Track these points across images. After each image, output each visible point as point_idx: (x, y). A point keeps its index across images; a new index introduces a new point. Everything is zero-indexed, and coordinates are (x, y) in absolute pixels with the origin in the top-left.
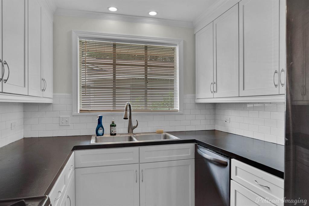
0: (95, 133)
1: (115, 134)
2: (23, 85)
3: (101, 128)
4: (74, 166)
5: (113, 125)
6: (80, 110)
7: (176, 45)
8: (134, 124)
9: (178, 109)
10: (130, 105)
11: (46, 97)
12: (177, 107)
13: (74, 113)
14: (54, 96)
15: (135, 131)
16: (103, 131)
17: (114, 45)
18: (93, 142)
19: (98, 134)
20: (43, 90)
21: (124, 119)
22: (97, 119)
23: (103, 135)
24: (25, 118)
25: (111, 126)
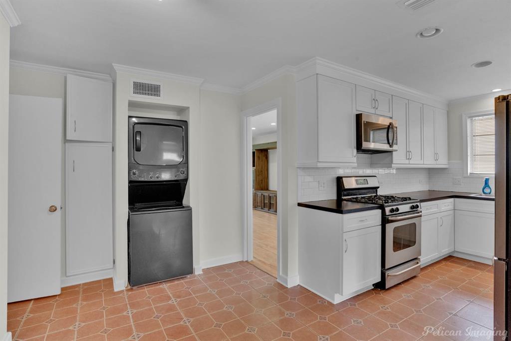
0: (482, 192)
3: (487, 188)
4: (451, 207)
11: (441, 164)
13: (465, 175)
16: (491, 191)
19: (484, 193)
20: (436, 160)
22: (484, 180)
23: (489, 194)
24: (430, 178)
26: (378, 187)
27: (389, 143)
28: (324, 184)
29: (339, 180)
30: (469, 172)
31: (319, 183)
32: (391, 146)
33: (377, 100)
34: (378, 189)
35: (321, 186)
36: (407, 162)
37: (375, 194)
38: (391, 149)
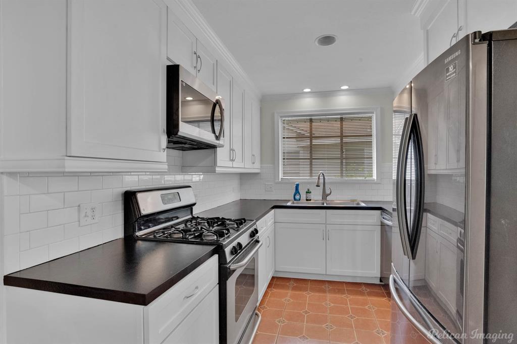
0: (293, 199)
1: (310, 200)
2: (241, 161)
3: (298, 194)
4: (273, 220)
5: (308, 192)
6: (282, 179)
7: (373, 113)
8: (328, 192)
9: (375, 178)
10: (323, 174)
11: (255, 168)
12: (375, 177)
13: (277, 181)
14: (261, 167)
15: (328, 198)
16: (300, 197)
17: (311, 120)
18: (289, 204)
19: (295, 199)
20: (254, 163)
21: (317, 186)
22: (295, 186)
23: (300, 200)
24: (241, 184)
25: (307, 192)
26: (194, 204)
27: (214, 132)
28: (93, 210)
29: (129, 199)
30: (280, 177)
31: (79, 211)
32: (217, 138)
33: (199, 57)
34: (194, 207)
35: (86, 216)
36: (230, 164)
37: (190, 216)
38: (218, 142)
